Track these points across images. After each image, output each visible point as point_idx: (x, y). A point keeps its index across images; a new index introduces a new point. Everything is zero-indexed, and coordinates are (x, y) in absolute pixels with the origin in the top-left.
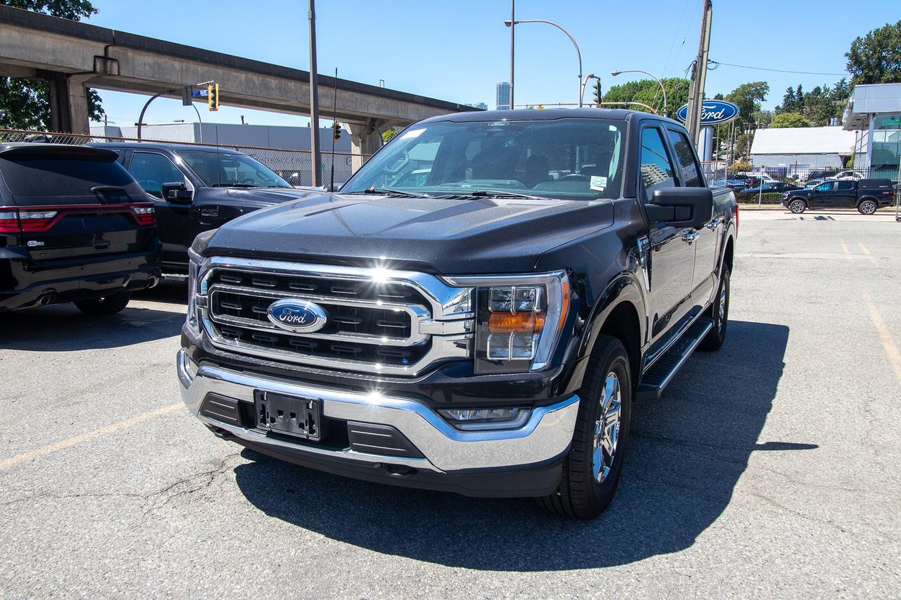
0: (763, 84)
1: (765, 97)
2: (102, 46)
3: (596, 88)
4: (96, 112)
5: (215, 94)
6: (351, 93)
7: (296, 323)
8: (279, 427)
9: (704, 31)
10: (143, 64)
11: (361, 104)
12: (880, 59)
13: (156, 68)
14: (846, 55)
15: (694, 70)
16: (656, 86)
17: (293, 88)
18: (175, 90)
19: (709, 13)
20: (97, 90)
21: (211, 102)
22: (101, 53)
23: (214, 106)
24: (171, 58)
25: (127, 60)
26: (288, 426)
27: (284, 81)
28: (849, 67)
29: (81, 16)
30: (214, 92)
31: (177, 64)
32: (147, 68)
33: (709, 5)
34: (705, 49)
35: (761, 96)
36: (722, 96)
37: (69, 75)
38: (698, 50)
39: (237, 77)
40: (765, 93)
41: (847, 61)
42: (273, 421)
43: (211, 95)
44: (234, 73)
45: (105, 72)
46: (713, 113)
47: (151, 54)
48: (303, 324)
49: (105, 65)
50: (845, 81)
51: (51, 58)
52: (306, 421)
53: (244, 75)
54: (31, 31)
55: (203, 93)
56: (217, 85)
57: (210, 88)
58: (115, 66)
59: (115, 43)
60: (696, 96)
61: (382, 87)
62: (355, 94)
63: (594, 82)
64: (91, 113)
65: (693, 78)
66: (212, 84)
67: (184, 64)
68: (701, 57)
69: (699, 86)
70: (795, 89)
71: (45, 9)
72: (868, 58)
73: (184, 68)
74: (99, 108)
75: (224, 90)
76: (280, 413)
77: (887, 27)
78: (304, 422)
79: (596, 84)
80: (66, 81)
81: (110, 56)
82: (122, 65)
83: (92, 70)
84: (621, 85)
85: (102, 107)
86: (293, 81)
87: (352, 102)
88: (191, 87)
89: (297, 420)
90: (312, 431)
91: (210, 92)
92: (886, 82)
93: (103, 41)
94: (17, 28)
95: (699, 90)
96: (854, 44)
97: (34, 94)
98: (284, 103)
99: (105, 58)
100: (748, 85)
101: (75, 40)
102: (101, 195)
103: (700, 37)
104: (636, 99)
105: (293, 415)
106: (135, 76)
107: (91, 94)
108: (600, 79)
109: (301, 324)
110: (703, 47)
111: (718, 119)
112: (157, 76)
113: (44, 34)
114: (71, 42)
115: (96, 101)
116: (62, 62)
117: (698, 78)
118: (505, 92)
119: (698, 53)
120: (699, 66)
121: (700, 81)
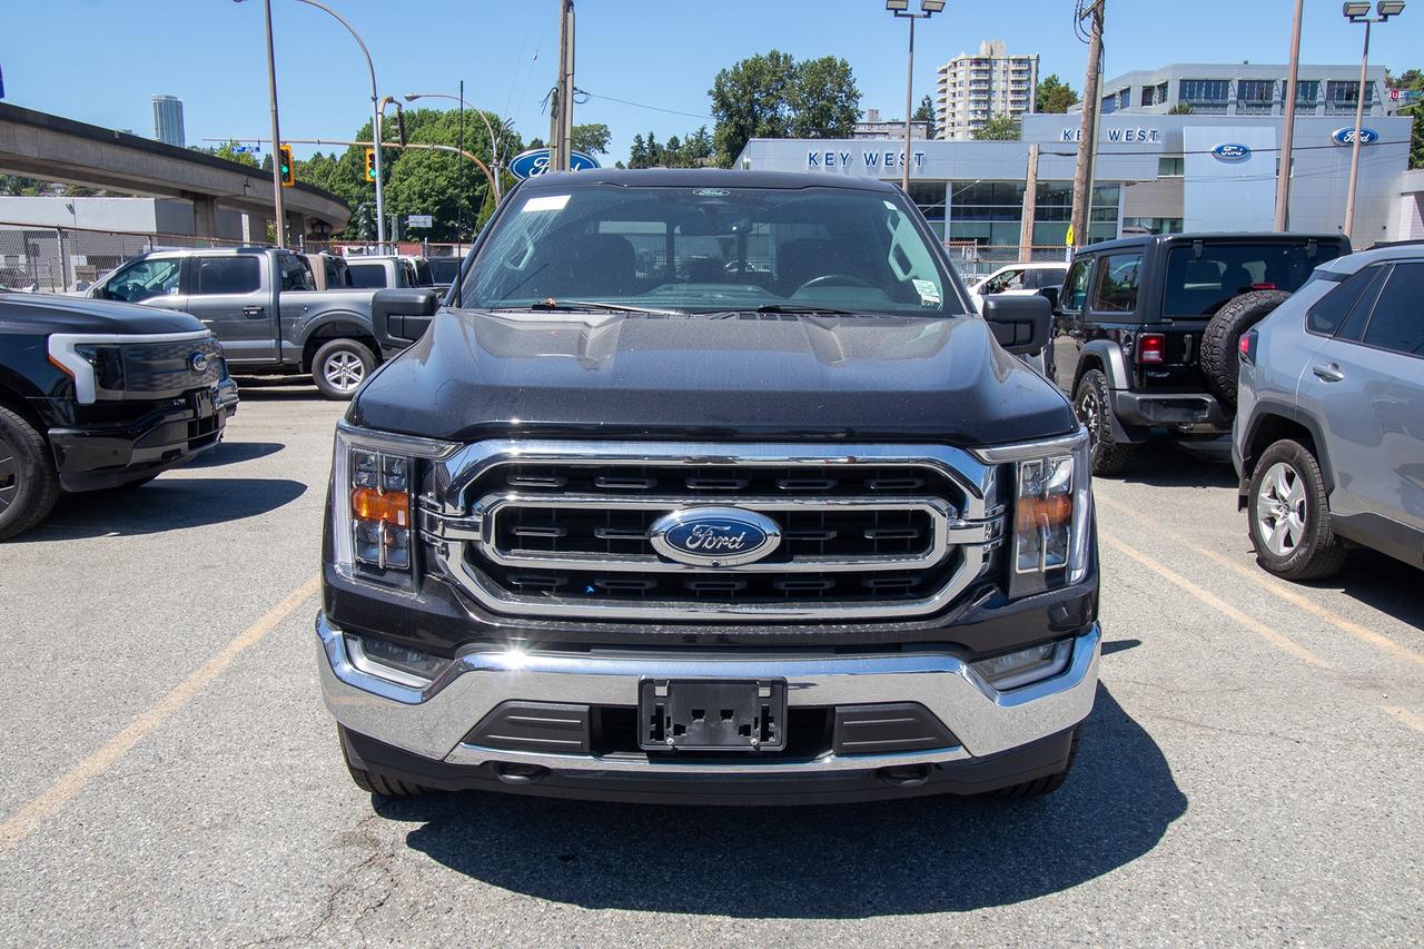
0: (602, 127)
1: (606, 147)
7: (724, 550)
8: (694, 740)
9: (565, 43)
12: (753, 102)
14: (710, 93)
15: (555, 103)
19: (570, 15)
26: (714, 735)
28: (715, 111)
33: (569, 4)
34: (569, 71)
35: (600, 145)
36: (541, 142)
38: (558, 71)
40: (605, 142)
41: (711, 102)
42: (679, 730)
48: (741, 549)
50: (706, 131)
52: (756, 719)
60: (561, 143)
65: (554, 115)
68: (564, 82)
69: (564, 129)
70: (645, 139)
72: (738, 101)
76: (698, 714)
77: (757, 60)
78: (751, 722)
89: (737, 720)
90: (765, 735)
92: (761, 137)
95: (564, 133)
96: (719, 78)
100: (581, 128)
104: (416, 139)
105: (726, 714)
109: (735, 550)
110: (565, 68)
117: (562, 115)
118: (170, 111)
119: (558, 76)
120: (563, 97)
121: (564, 120)
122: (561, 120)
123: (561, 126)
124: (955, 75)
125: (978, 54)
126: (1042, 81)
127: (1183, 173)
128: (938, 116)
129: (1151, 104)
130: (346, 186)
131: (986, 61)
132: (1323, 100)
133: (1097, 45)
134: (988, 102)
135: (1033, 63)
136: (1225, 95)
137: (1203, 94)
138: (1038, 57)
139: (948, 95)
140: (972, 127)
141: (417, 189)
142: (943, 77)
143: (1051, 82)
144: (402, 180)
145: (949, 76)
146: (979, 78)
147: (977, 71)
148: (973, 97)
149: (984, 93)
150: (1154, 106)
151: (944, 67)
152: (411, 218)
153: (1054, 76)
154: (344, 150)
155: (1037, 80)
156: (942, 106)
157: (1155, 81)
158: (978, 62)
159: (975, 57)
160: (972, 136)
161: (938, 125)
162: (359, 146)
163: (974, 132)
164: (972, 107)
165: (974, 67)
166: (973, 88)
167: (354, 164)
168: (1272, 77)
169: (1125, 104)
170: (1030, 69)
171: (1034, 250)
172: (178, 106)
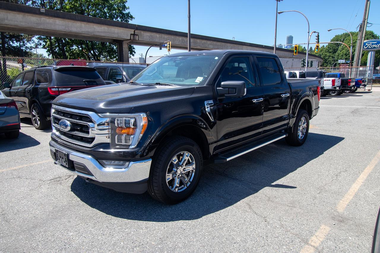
2: (133, 30)
3: (317, 37)
4: (133, 53)
5: (170, 45)
6: (221, 43)
9: (366, 10)
10: (146, 36)
11: (224, 47)
13: (151, 37)
15: (361, 27)
16: (356, 34)
17: (199, 42)
18: (157, 44)
19: (369, 2)
20: (134, 46)
21: (168, 48)
22: (133, 33)
23: (169, 49)
24: (156, 33)
25: (141, 35)
26: (62, 161)
27: (195, 40)
29: (129, 20)
30: (169, 44)
31: (158, 35)
32: (148, 37)
37: (122, 41)
38: (363, 18)
39: (178, 39)
42: (59, 160)
43: (168, 46)
44: (178, 38)
45: (134, 39)
46: (375, 45)
47: (149, 32)
49: (134, 37)
51: (117, 35)
52: (65, 160)
53: (181, 38)
54: (111, 27)
55: (166, 45)
56: (170, 42)
57: (168, 43)
58: (137, 37)
59: (137, 29)
60: (361, 38)
61: (234, 40)
62: (222, 43)
63: (316, 34)
64: (131, 53)
65: (360, 31)
66: (169, 42)
67: (160, 35)
68: (364, 22)
69: (363, 34)
71: (119, 19)
73: (160, 36)
74: (134, 51)
75: (174, 44)
76: (60, 157)
79: (317, 35)
80: (122, 43)
81: (136, 34)
82: (139, 37)
83: (130, 39)
84: (340, 34)
85: (135, 51)
86: (199, 39)
87: (221, 46)
88: (162, 43)
90: (66, 164)
91: (168, 45)
93: (134, 29)
94: (106, 26)
95: (362, 36)
97: (115, 48)
98: (195, 48)
99: (134, 35)
101: (125, 29)
102: (86, 83)
103: (364, 13)
105: (63, 158)
106: (144, 40)
107: (132, 47)
108: (319, 33)
110: (365, 17)
111: (377, 48)
112: (151, 40)
113: (115, 27)
114: (123, 29)
115: (133, 49)
116: (120, 36)
117: (362, 31)
118: (290, 39)
119: (363, 20)
120: (363, 25)
121: (363, 32)
122: (362, 32)
123: (362, 34)
130: (326, 53)
141: (345, 53)
144: (341, 51)
152: (339, 61)
154: (327, 44)
162: (331, 43)
167: (329, 48)
172: (292, 37)
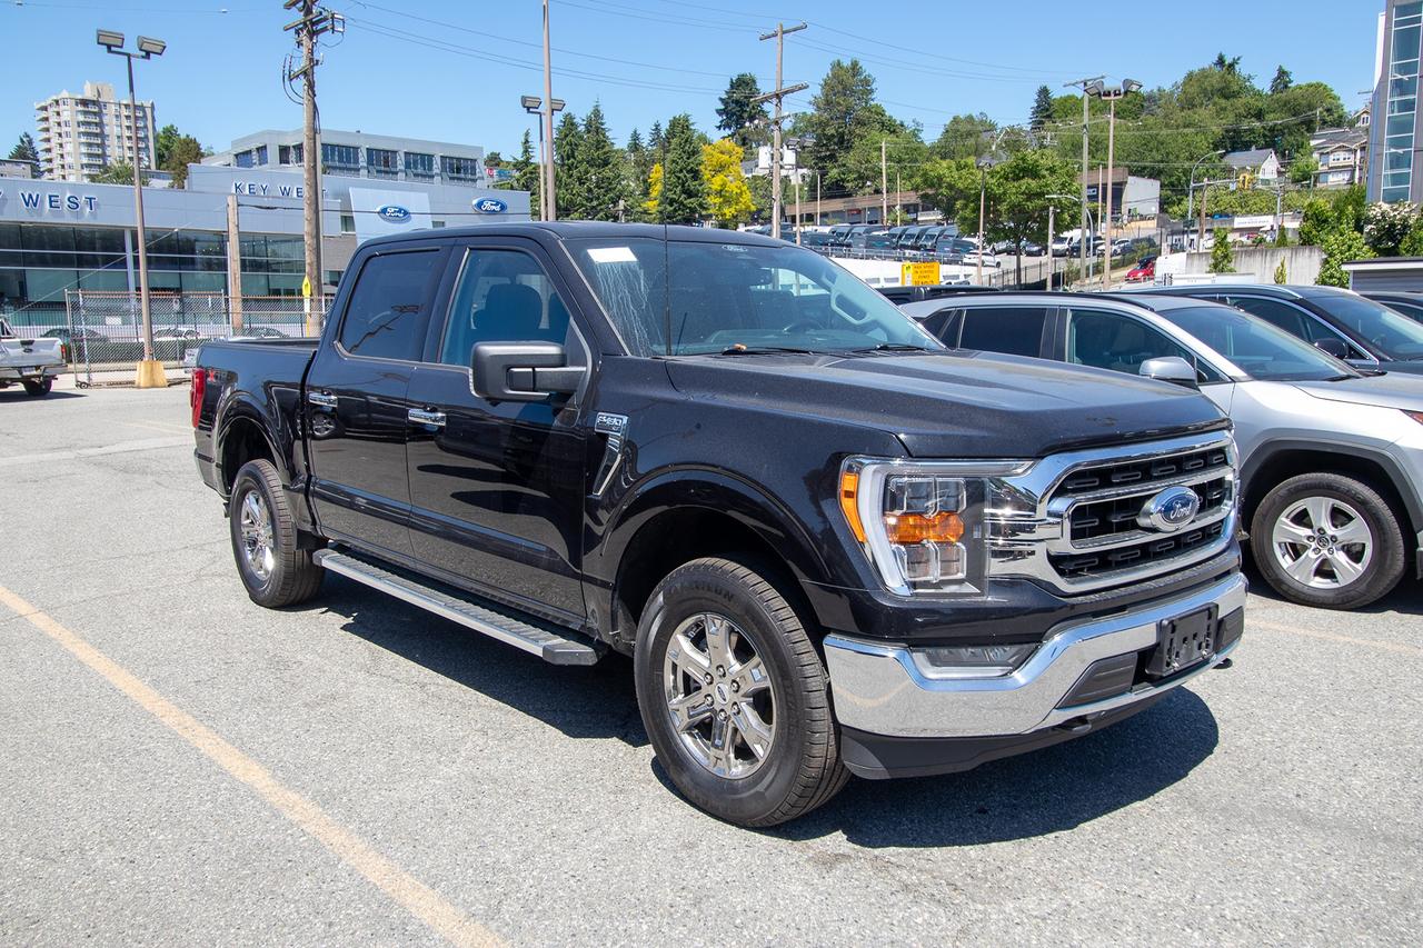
7: (1183, 517)
8: (1182, 661)
26: (1190, 654)
42: (1178, 656)
76: (1185, 641)
105: (1195, 636)
109: (1187, 516)
124: (58, 114)
125: (82, 93)
126: (160, 129)
127: (354, 230)
128: (42, 156)
129: (288, 163)
131: (94, 103)
132: (438, 171)
133: (312, 107)
134: (102, 146)
135: (148, 111)
136: (357, 161)
137: (337, 158)
138: (152, 104)
139: (52, 134)
140: (86, 171)
142: (44, 114)
143: (170, 133)
145: (51, 113)
146: (87, 120)
147: (85, 113)
148: (83, 139)
149: (96, 136)
150: (291, 165)
151: (43, 104)
153: (172, 126)
155: (154, 128)
156: (46, 146)
157: (291, 142)
158: (85, 102)
159: (80, 97)
160: (86, 181)
161: (44, 166)
163: (89, 176)
164: (84, 149)
165: (80, 108)
166: (82, 129)
168: (395, 149)
169: (263, 161)
170: (145, 116)
171: (244, 300)
